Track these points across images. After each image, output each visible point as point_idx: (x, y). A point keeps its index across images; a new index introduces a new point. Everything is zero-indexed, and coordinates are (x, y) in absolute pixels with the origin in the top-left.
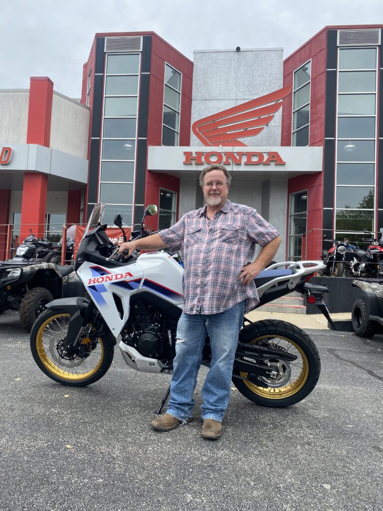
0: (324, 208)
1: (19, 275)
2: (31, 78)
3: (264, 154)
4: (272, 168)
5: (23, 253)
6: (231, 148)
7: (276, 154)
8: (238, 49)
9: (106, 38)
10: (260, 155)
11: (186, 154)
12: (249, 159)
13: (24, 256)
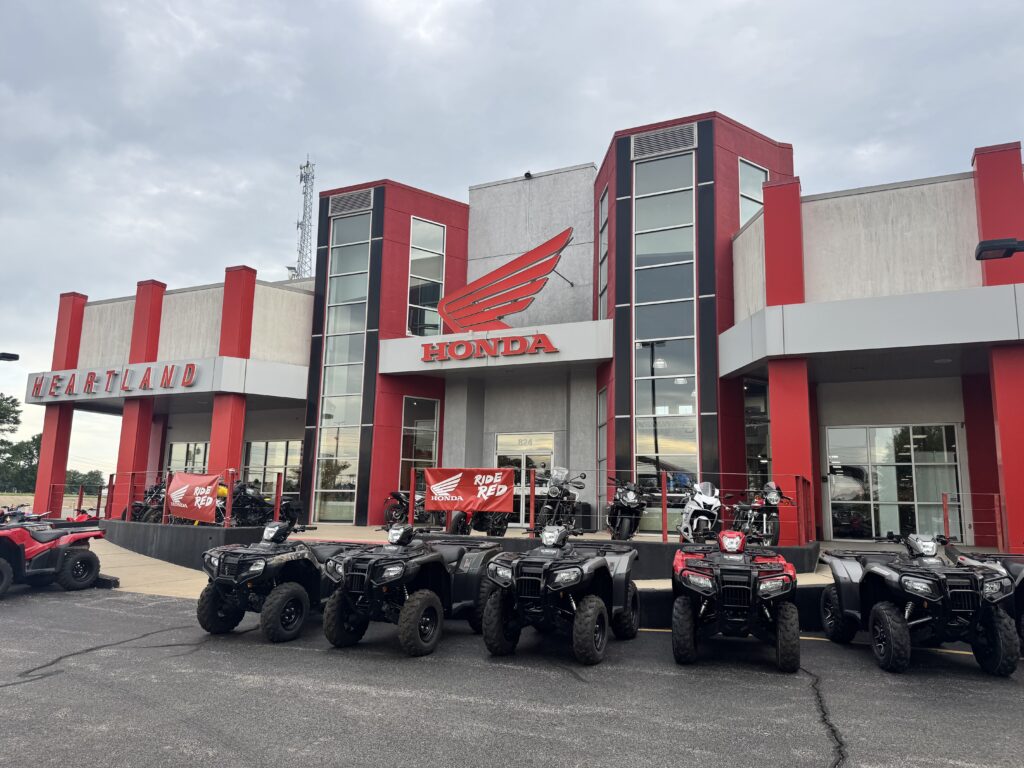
0: (617, 417)
1: (262, 568)
2: (227, 269)
3: (528, 338)
4: (542, 358)
5: (272, 535)
6: (485, 333)
7: (544, 336)
8: (528, 176)
9: (331, 197)
10: (522, 340)
11: (426, 347)
12: (507, 348)
13: (273, 540)
